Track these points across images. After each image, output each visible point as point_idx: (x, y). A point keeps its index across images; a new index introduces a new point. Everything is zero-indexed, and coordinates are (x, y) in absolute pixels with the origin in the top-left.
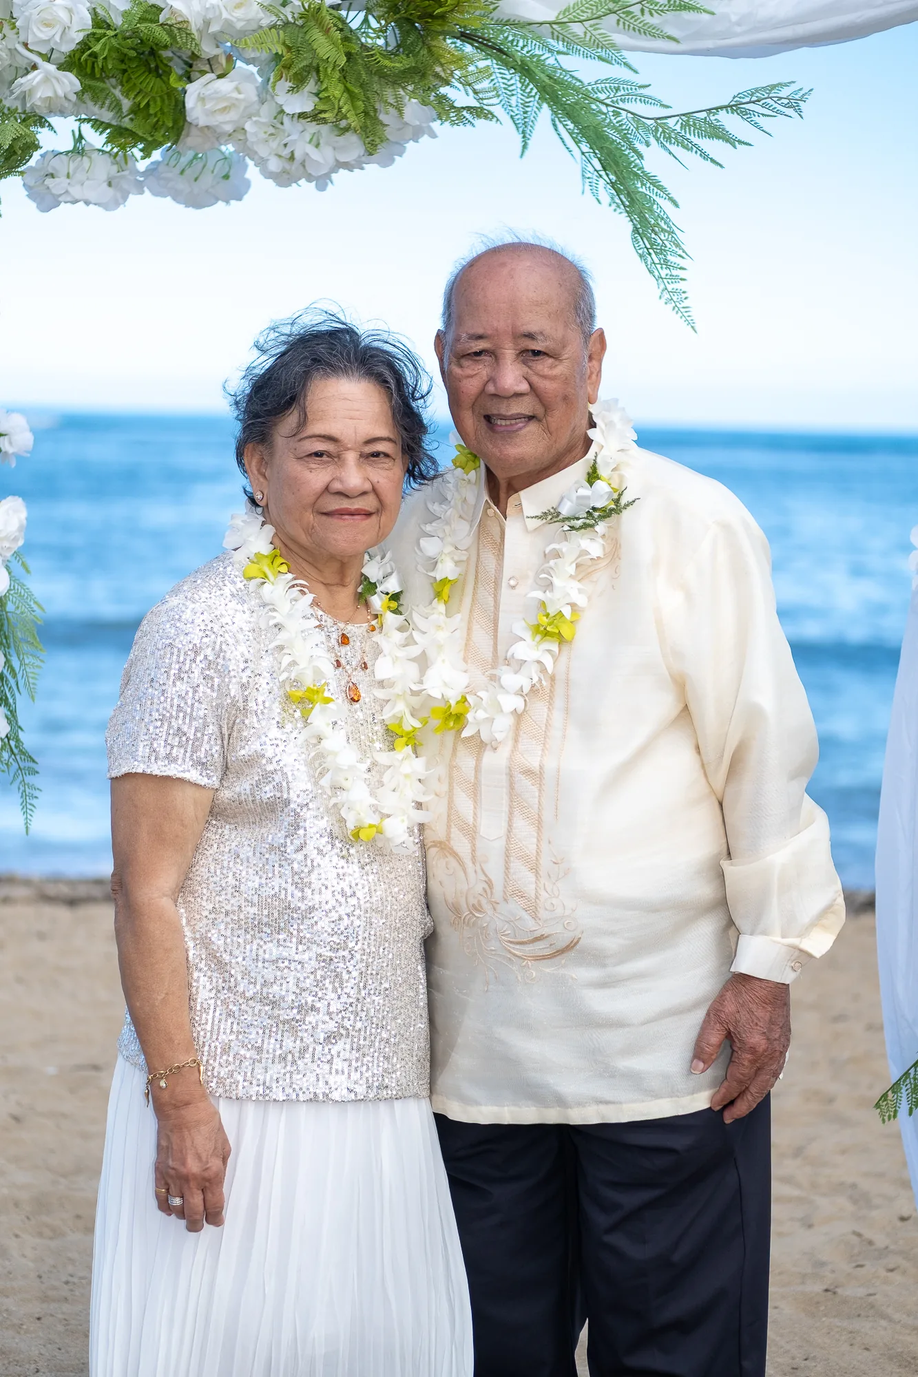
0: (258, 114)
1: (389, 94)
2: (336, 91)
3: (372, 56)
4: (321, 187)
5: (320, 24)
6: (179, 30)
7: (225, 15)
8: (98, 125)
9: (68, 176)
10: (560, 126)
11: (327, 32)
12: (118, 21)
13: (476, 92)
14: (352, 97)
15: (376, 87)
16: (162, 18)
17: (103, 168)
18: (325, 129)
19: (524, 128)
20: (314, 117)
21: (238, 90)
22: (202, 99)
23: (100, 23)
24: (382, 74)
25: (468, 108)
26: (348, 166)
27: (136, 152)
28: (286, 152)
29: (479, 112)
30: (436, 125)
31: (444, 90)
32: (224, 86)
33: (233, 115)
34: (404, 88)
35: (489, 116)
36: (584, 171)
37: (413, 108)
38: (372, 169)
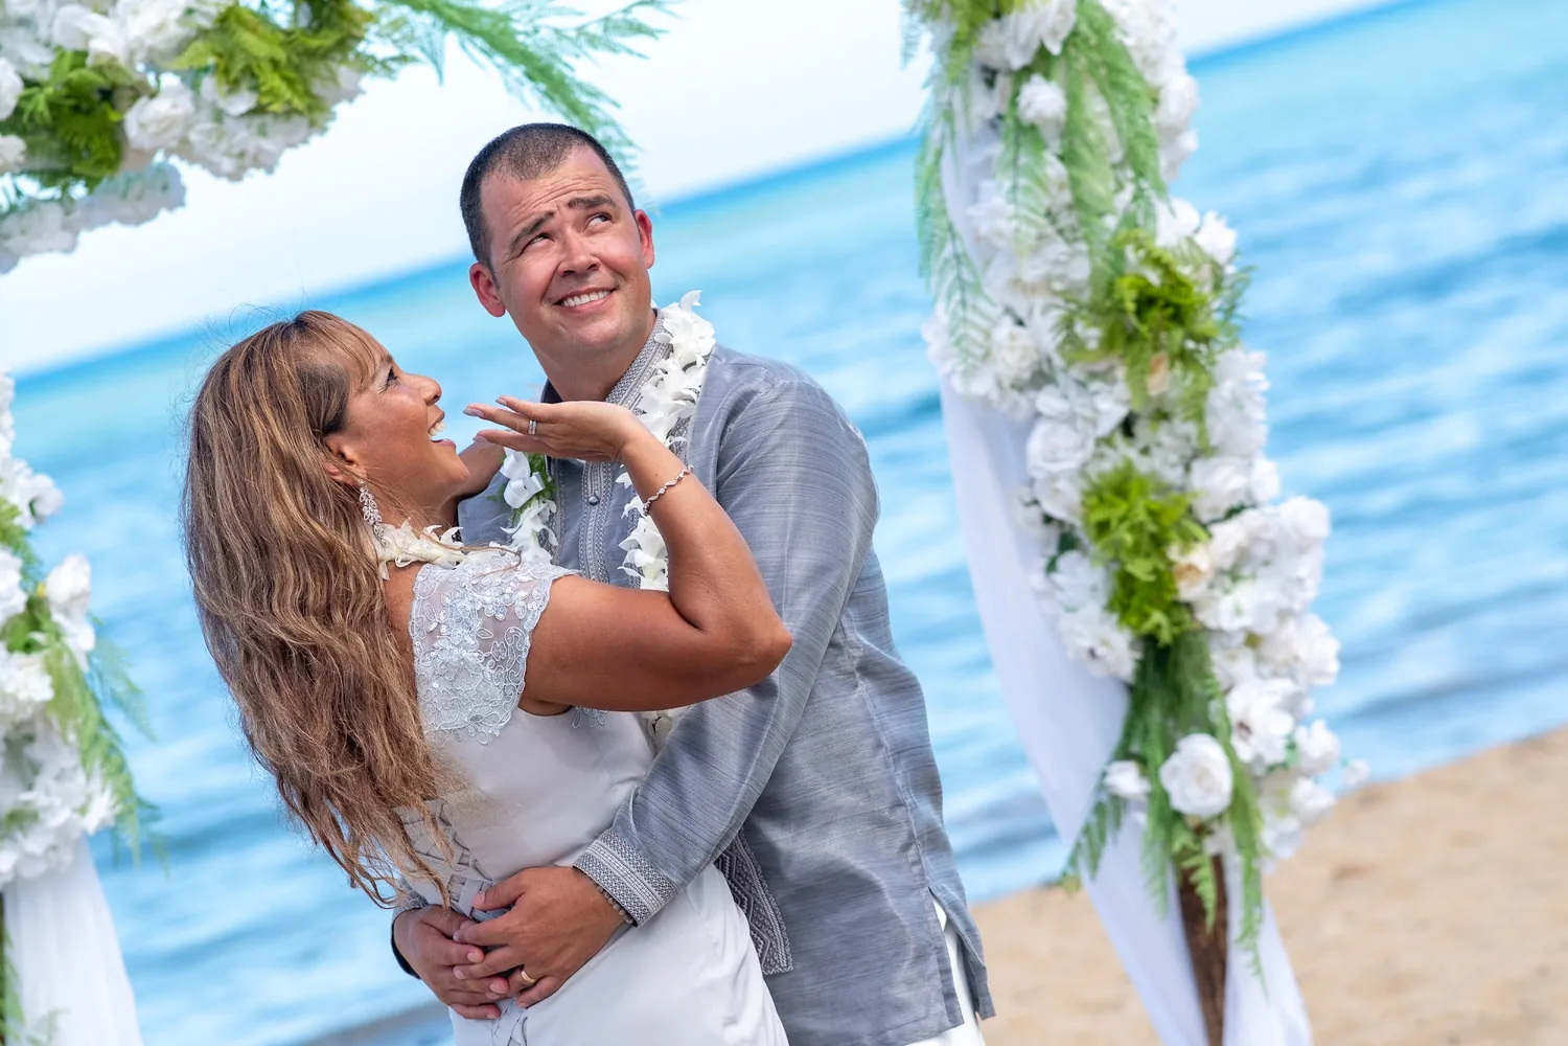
0: (198, 122)
1: (321, 68)
2: (274, 81)
3: (295, 40)
4: (270, 170)
5: (242, 23)
6: (107, 67)
7: (149, 42)
8: (31, 173)
9: (23, 233)
10: (470, 47)
11: (253, 30)
12: (44, 75)
13: (395, 42)
14: (290, 82)
15: (307, 66)
16: (89, 61)
17: (54, 215)
18: (268, 119)
19: (435, 59)
20: (259, 110)
21: (175, 106)
22: (142, 126)
23: (29, 83)
24: (311, 54)
25: (393, 59)
26: (293, 145)
27: (79, 190)
28: (236, 151)
29: (403, 59)
30: (367, 82)
31: (361, 47)
32: (159, 107)
33: (177, 131)
34: (333, 59)
35: (414, 59)
36: (506, 83)
37: (344, 72)
38: (315, 139)
